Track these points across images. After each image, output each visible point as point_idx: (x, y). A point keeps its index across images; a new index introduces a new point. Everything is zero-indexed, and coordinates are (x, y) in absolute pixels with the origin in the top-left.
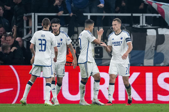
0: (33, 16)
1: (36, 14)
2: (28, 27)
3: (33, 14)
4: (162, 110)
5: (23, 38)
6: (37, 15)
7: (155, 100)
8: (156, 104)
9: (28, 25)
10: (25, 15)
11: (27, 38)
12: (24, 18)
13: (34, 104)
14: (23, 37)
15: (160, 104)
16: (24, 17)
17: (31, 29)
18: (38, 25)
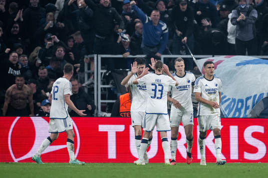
0: (95, 58)
1: (99, 56)
2: (89, 71)
3: (95, 56)
4: (249, 171)
5: (84, 85)
6: (100, 56)
7: (241, 159)
8: (242, 163)
9: (89, 69)
10: (86, 56)
11: (89, 85)
12: (85, 60)
13: (97, 163)
14: (84, 82)
15: (246, 163)
16: (85, 59)
17: (93, 73)
18: (102, 69)
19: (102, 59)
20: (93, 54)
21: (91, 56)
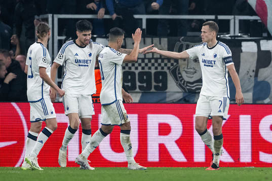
0: (50, 20)
1: (55, 15)
3: (50, 16)
4: (267, 178)
6: (56, 17)
7: (256, 161)
8: (256, 168)
10: (36, 17)
12: (35, 22)
15: (263, 168)
16: (35, 20)
18: (59, 35)
19: (59, 20)
20: (47, 13)
21: (45, 16)
